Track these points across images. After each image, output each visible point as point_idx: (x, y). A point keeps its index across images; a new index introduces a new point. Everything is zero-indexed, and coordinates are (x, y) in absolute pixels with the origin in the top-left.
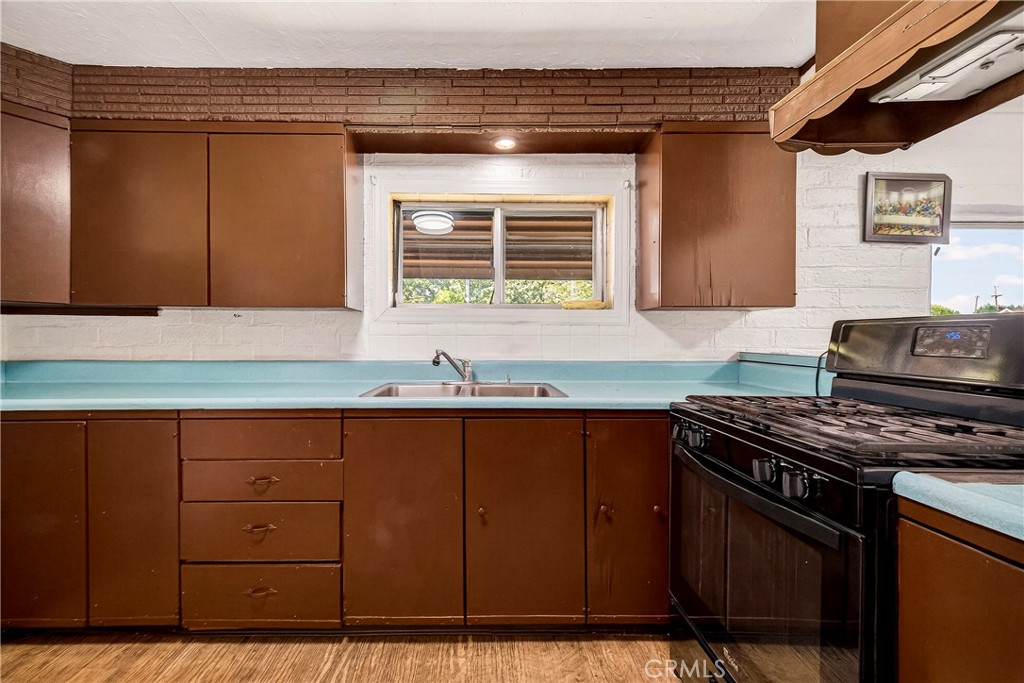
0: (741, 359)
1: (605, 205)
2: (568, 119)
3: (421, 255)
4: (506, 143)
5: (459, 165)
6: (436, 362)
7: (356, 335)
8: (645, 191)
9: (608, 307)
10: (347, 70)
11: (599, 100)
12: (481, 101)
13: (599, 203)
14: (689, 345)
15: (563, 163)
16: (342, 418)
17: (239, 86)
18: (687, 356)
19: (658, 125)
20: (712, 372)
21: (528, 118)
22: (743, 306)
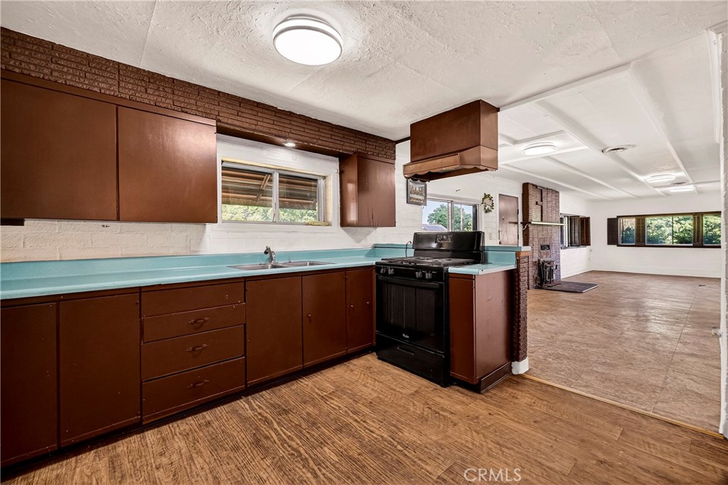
0: (375, 247)
1: (324, 178)
2: (324, 143)
3: (230, 191)
4: (291, 144)
5: (262, 148)
6: (266, 253)
7: (201, 239)
8: (343, 175)
9: (329, 225)
10: (219, 92)
11: (336, 138)
12: (289, 126)
13: (323, 177)
14: (358, 241)
15: (311, 157)
16: (245, 282)
17: (143, 80)
18: (358, 246)
19: (355, 153)
20: (367, 252)
21: (308, 139)
22: (375, 226)
